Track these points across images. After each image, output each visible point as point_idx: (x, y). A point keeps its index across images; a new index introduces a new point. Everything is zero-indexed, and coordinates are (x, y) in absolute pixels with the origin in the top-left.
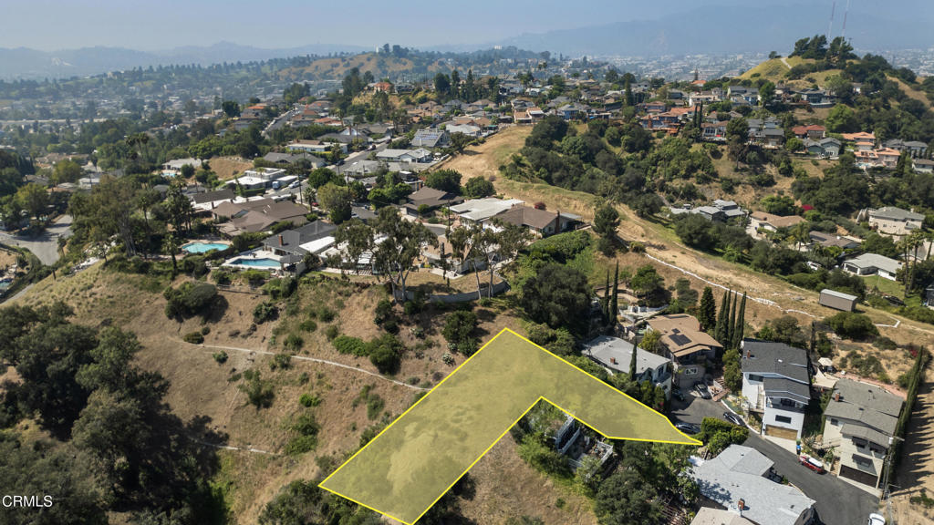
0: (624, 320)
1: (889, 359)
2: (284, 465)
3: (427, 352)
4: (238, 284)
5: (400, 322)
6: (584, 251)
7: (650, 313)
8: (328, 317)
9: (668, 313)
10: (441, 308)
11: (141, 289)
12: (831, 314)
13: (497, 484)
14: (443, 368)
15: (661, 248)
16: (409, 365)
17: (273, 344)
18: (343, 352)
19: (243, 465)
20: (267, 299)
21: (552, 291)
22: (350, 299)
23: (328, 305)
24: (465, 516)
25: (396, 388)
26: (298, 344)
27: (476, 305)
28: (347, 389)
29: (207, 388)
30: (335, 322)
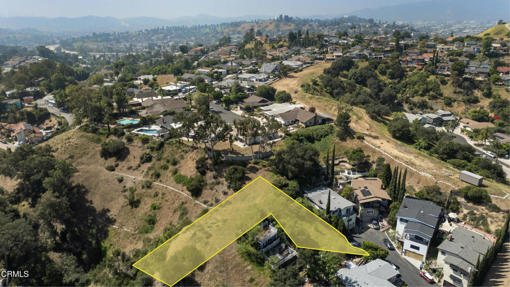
0: (341, 179)
1: (493, 218)
2: (136, 239)
3: (216, 187)
4: (137, 142)
5: (208, 169)
6: (328, 137)
7: (358, 175)
8: (175, 163)
9: (368, 177)
10: (229, 163)
11: (91, 141)
12: (465, 185)
13: (218, 264)
14: (221, 197)
15: (376, 138)
16: (206, 193)
17: (147, 174)
18: (177, 183)
19: (119, 236)
20: (148, 151)
21: (290, 159)
22: (187, 154)
23: (176, 157)
24: (196, 280)
25: (196, 204)
26: (158, 176)
27: (250, 163)
28: (174, 202)
29: (111, 195)
30: (177, 167)
